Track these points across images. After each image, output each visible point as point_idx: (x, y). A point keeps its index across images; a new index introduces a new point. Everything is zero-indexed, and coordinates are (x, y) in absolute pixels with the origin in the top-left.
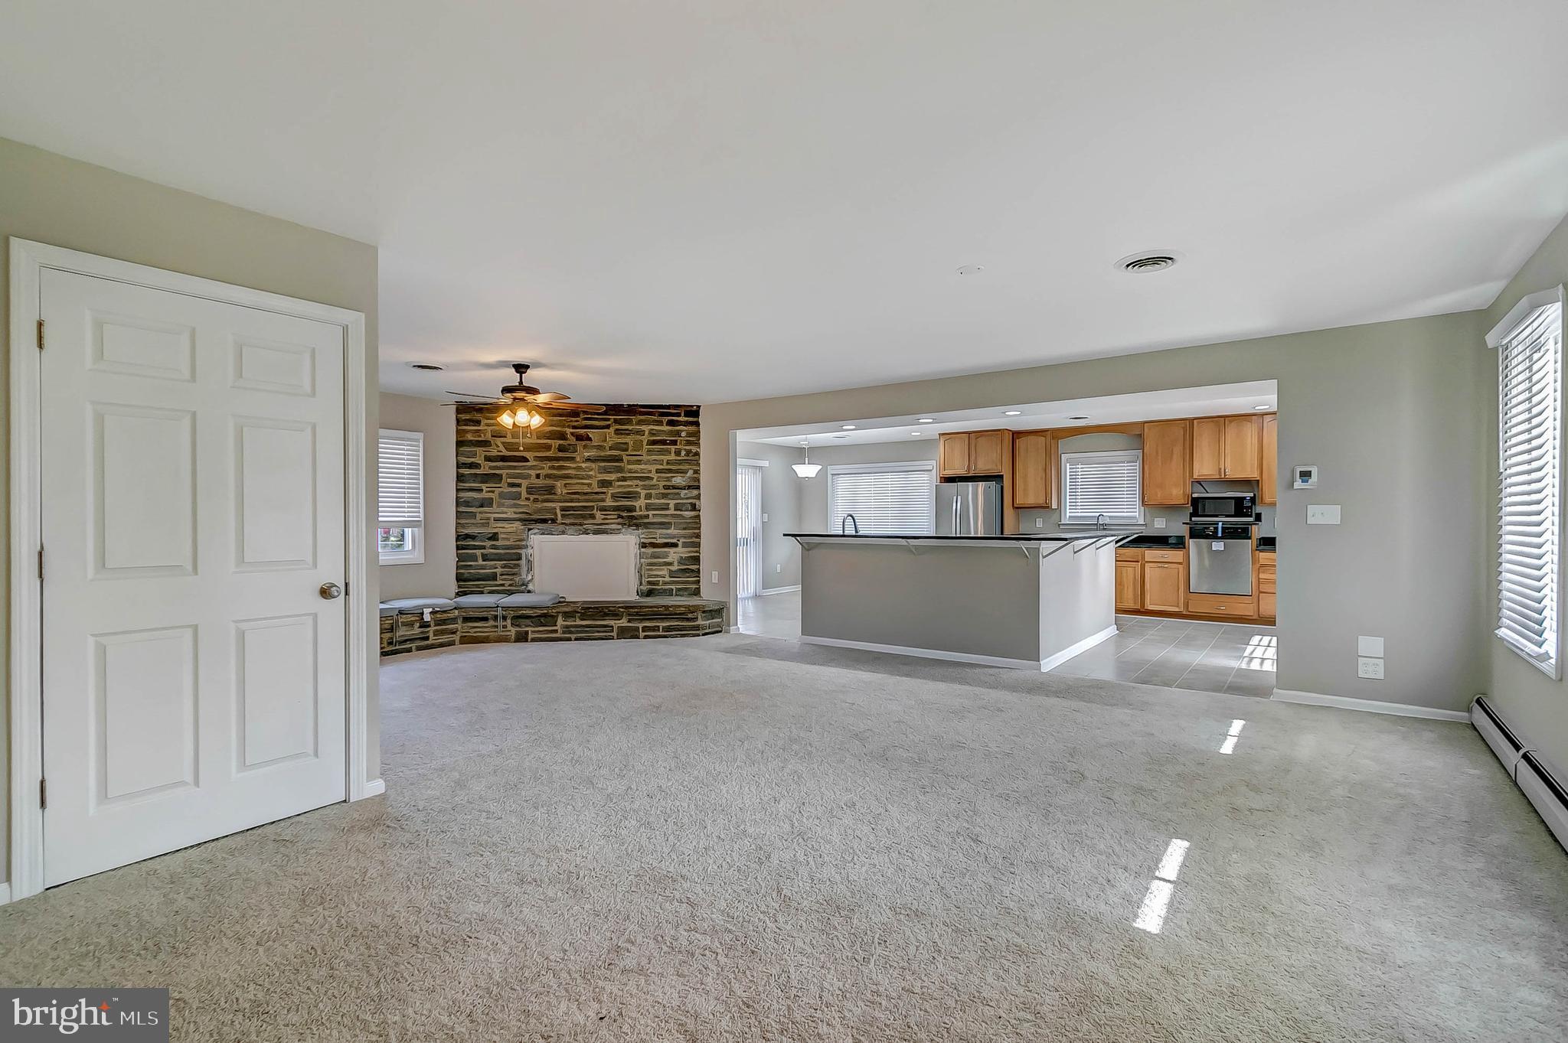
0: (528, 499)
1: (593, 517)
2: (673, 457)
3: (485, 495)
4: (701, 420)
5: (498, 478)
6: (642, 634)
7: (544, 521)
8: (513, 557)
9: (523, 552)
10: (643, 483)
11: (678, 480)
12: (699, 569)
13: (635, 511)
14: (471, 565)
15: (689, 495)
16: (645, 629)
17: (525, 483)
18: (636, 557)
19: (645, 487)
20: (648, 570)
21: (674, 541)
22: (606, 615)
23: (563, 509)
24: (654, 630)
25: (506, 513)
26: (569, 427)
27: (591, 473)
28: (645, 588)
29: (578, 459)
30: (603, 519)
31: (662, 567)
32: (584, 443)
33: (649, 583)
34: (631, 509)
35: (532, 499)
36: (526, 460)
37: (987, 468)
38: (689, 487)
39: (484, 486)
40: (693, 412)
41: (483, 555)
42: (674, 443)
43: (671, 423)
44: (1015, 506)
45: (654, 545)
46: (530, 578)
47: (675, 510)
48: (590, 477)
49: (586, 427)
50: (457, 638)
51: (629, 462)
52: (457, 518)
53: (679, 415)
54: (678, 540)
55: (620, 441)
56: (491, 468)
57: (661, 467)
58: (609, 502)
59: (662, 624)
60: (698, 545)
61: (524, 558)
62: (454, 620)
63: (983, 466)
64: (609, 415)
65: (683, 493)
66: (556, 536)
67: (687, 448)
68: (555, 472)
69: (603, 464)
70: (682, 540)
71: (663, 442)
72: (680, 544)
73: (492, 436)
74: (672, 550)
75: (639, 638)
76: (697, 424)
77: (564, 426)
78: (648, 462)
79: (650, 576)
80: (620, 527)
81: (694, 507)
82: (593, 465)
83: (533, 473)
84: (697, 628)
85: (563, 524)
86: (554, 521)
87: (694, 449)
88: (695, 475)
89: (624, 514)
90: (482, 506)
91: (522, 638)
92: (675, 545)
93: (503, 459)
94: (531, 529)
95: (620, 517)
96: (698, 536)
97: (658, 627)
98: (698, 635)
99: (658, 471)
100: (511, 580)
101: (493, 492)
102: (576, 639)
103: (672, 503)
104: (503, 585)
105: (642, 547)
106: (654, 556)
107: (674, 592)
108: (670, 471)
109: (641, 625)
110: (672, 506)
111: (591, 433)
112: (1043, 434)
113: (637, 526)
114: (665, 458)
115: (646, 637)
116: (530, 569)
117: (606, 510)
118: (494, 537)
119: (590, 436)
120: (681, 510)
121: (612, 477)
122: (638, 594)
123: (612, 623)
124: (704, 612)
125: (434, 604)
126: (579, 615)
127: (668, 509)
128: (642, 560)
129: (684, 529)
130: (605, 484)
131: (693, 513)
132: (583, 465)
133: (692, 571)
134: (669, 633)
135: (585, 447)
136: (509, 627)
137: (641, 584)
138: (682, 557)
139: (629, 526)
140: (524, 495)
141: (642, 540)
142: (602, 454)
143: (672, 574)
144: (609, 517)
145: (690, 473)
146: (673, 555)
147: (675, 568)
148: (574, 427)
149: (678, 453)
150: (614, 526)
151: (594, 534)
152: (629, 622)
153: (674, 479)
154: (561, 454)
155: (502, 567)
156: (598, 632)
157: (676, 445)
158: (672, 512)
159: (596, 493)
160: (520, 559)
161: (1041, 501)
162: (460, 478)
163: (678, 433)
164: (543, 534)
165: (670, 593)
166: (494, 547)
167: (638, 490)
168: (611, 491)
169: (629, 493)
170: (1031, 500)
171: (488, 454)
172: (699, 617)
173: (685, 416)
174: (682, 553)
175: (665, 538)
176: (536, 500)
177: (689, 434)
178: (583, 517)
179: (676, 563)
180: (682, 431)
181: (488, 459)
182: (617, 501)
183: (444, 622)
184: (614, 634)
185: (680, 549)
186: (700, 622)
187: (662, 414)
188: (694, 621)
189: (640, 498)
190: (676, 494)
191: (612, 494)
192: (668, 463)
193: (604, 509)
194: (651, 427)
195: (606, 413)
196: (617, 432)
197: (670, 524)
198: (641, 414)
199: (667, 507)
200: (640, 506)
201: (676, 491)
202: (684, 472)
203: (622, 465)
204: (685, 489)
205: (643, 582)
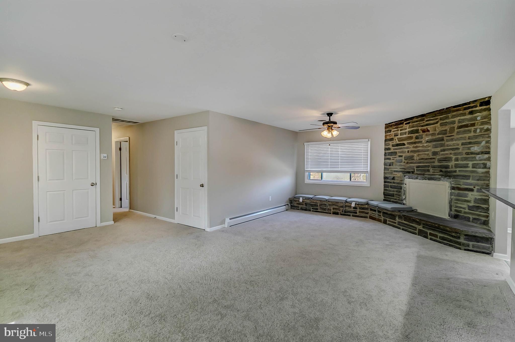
0: (404, 162)
1: (428, 171)
2: (472, 134)
3: (392, 161)
4: (492, 106)
5: (395, 153)
6: (429, 236)
7: (409, 172)
8: (399, 188)
9: (402, 186)
10: (455, 152)
11: (476, 149)
12: (488, 208)
13: (449, 168)
14: (387, 189)
15: (482, 158)
17: (404, 155)
18: (448, 194)
19: (455, 154)
20: (456, 203)
21: (472, 187)
22: (413, 221)
23: (418, 167)
25: (397, 168)
26: (420, 126)
27: (429, 148)
28: (453, 213)
29: (423, 142)
30: (433, 172)
31: (464, 203)
32: (426, 133)
33: (456, 211)
34: (447, 167)
35: (406, 162)
36: (404, 144)
38: (482, 153)
39: (391, 157)
40: (486, 102)
41: (391, 186)
42: (473, 125)
43: (471, 113)
45: (459, 189)
46: (404, 198)
47: (472, 168)
48: (428, 151)
49: (427, 125)
50: (368, 216)
51: (447, 141)
52: (384, 170)
53: (476, 106)
54: (475, 187)
55: (443, 129)
56: (394, 149)
57: (464, 141)
58: (437, 164)
61: (403, 189)
62: (367, 209)
64: (437, 116)
65: (478, 157)
66: (414, 180)
67: (482, 127)
68: (414, 149)
69: (434, 143)
70: (477, 187)
71: (466, 126)
72: (475, 189)
73: (394, 136)
74: (470, 193)
75: (427, 238)
76: (489, 110)
77: (418, 127)
78: (458, 139)
79: (457, 207)
80: (440, 177)
81: (486, 166)
82: (430, 144)
83: (407, 150)
84: (459, 244)
85: (417, 174)
86: (413, 172)
87: (486, 127)
88: (487, 144)
89: (443, 170)
90: (390, 165)
91: (385, 222)
92: (472, 190)
93: (397, 145)
94: (406, 176)
95: (441, 171)
98: (460, 249)
99: (462, 144)
100: (398, 197)
101: (394, 159)
102: (403, 229)
103: (470, 163)
104: (396, 199)
105: (452, 189)
106: (458, 195)
107: (471, 220)
108: (470, 143)
110: (470, 165)
111: (429, 128)
113: (450, 177)
114: (467, 135)
115: (431, 239)
116: (404, 194)
118: (393, 178)
119: (429, 129)
120: (476, 168)
121: (439, 149)
122: (449, 216)
124: (466, 235)
125: (357, 201)
126: (403, 218)
127: (467, 167)
128: (452, 197)
129: (478, 180)
130: (435, 153)
131: (484, 170)
132: (425, 145)
133: (484, 208)
134: (443, 241)
135: (426, 135)
136: (382, 217)
138: (476, 198)
139: (446, 176)
140: (403, 160)
141: (453, 185)
142: (434, 138)
143: (470, 208)
144: (435, 171)
145: (483, 143)
146: (471, 196)
147: (471, 204)
148: (422, 126)
150: (437, 176)
151: (429, 180)
152: (422, 228)
153: (472, 148)
154: (417, 140)
155: (396, 192)
156: (410, 229)
157: (475, 126)
158: (470, 169)
159: (431, 159)
160: (401, 189)
162: (385, 154)
163: (475, 119)
164: (409, 178)
165: (468, 219)
166: (394, 183)
167: (451, 156)
168: (438, 157)
169: (446, 158)
171: (393, 144)
172: (462, 238)
173: (480, 106)
174: (476, 195)
175: (466, 185)
176: (408, 163)
177: (483, 118)
178: (425, 171)
179: (472, 202)
180: (478, 116)
181: (393, 146)
182: (440, 163)
183: (363, 209)
184: (417, 232)
185: (475, 193)
186: (462, 241)
187: (465, 109)
188: (457, 239)
189: (452, 160)
190: (473, 158)
191: (438, 159)
192: (469, 138)
193: (434, 167)
194: (459, 118)
195: (436, 116)
196: (442, 125)
197: (469, 176)
198: (454, 111)
199: (466, 166)
200: (452, 165)
201: (473, 156)
202: (478, 143)
203: (443, 142)
204: (479, 154)
205: (452, 209)
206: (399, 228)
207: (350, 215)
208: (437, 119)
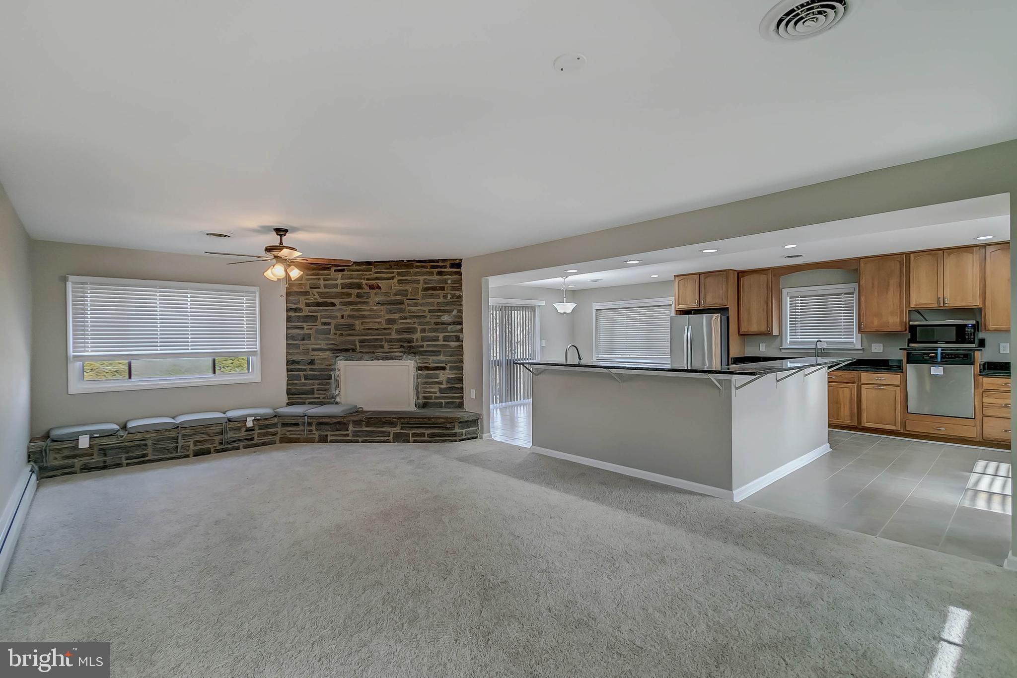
0: (335, 334)
1: (382, 347)
2: (441, 300)
3: (306, 331)
4: (463, 270)
5: (315, 318)
6: (412, 439)
7: (347, 350)
8: (326, 377)
9: (332, 373)
10: (420, 320)
11: (446, 318)
12: (462, 388)
13: (413, 342)
14: (296, 383)
15: (454, 329)
16: (414, 435)
17: (333, 322)
18: (414, 378)
19: (420, 324)
20: (423, 387)
21: (443, 365)
22: (384, 423)
23: (361, 341)
24: (421, 436)
25: (320, 344)
26: (364, 279)
27: (381, 314)
28: (421, 401)
29: (371, 303)
30: (389, 349)
31: (434, 386)
32: (375, 291)
33: (425, 397)
34: (410, 341)
35: (338, 334)
36: (333, 304)
37: (714, 302)
38: (454, 323)
39: (305, 325)
40: (457, 264)
41: (305, 375)
42: (442, 289)
43: (440, 273)
44: (740, 333)
45: (427, 368)
46: (337, 392)
47: (443, 341)
48: (379, 317)
49: (377, 279)
50: (277, 438)
51: (409, 305)
52: (287, 348)
53: (445, 267)
54: (446, 365)
55: (402, 288)
56: (309, 311)
57: (432, 308)
58: (394, 336)
59: (428, 432)
60: (461, 368)
61: (333, 378)
62: (274, 425)
63: (711, 301)
64: (394, 269)
65: (449, 328)
66: (356, 362)
67: (452, 292)
68: (355, 313)
69: (389, 307)
70: (449, 364)
71: (434, 289)
72: (448, 367)
73: (311, 288)
74: (441, 373)
75: (409, 442)
76: (460, 274)
77: (361, 279)
78: (422, 305)
79: (425, 392)
80: (401, 354)
81: (458, 339)
82: (382, 308)
83: (339, 314)
84: (454, 435)
85: (360, 352)
86: (354, 350)
87: (458, 293)
88: (459, 314)
89: (405, 345)
90: (303, 340)
91: (323, 440)
92: (444, 369)
93: (318, 304)
94: (338, 356)
95: (402, 346)
96: (462, 361)
97: (424, 433)
98: (455, 441)
99: (430, 311)
100: (324, 394)
101: (311, 329)
102: (362, 442)
104: (318, 398)
105: (419, 370)
106: (427, 377)
107: (444, 405)
108: (439, 311)
109: (411, 432)
110: (441, 338)
111: (380, 283)
112: (765, 272)
113: (415, 354)
114: (436, 301)
115: (415, 441)
116: (337, 386)
117: (391, 342)
118: (312, 362)
119: (380, 285)
120: (448, 342)
121: (396, 316)
122: (416, 406)
123: (389, 429)
124: (460, 422)
125: (256, 414)
126: (365, 423)
127: (438, 340)
128: (419, 380)
129: (451, 356)
130: (391, 321)
131: (457, 344)
132: (375, 308)
133: (458, 388)
134: (433, 438)
135: (376, 294)
136: (315, 431)
137: (418, 398)
138: (449, 378)
139: (409, 353)
140: (333, 331)
141: (419, 365)
142: (389, 299)
143: (442, 391)
144: (394, 347)
145: (455, 312)
146: (443, 376)
147: (444, 386)
148: (368, 279)
149: (445, 297)
150: (397, 354)
151: (383, 360)
152: (401, 429)
153: (442, 317)
154: (359, 300)
155: (318, 385)
156: (379, 436)
157: (444, 290)
158: (441, 343)
159: (384, 329)
160: (330, 378)
161: (763, 328)
162: (289, 319)
163: (445, 282)
164: (346, 360)
165: (440, 405)
166: (312, 370)
167: (416, 325)
168: (396, 327)
169: (409, 328)
170: (754, 328)
171: (307, 301)
172: (456, 427)
173: (451, 267)
174: (449, 374)
175: (436, 363)
176: (341, 335)
177: (454, 282)
178: (375, 347)
179: (444, 383)
180: (448, 279)
181: (307, 305)
182: (400, 335)
183: (266, 427)
184: (391, 438)
185: (448, 371)
186: (457, 430)
187: (433, 267)
188: (452, 430)
189: (417, 331)
190: (444, 328)
191: (396, 329)
192: (438, 304)
193: (390, 341)
194: (425, 277)
195: (391, 268)
196: (400, 282)
197: (440, 352)
198: (417, 267)
199: (436, 339)
200: (417, 339)
201: (444, 326)
202: (449, 311)
203: (403, 306)
204: (451, 325)
205: (420, 396)
206: (357, 442)
207: (237, 448)
208: (393, 273)
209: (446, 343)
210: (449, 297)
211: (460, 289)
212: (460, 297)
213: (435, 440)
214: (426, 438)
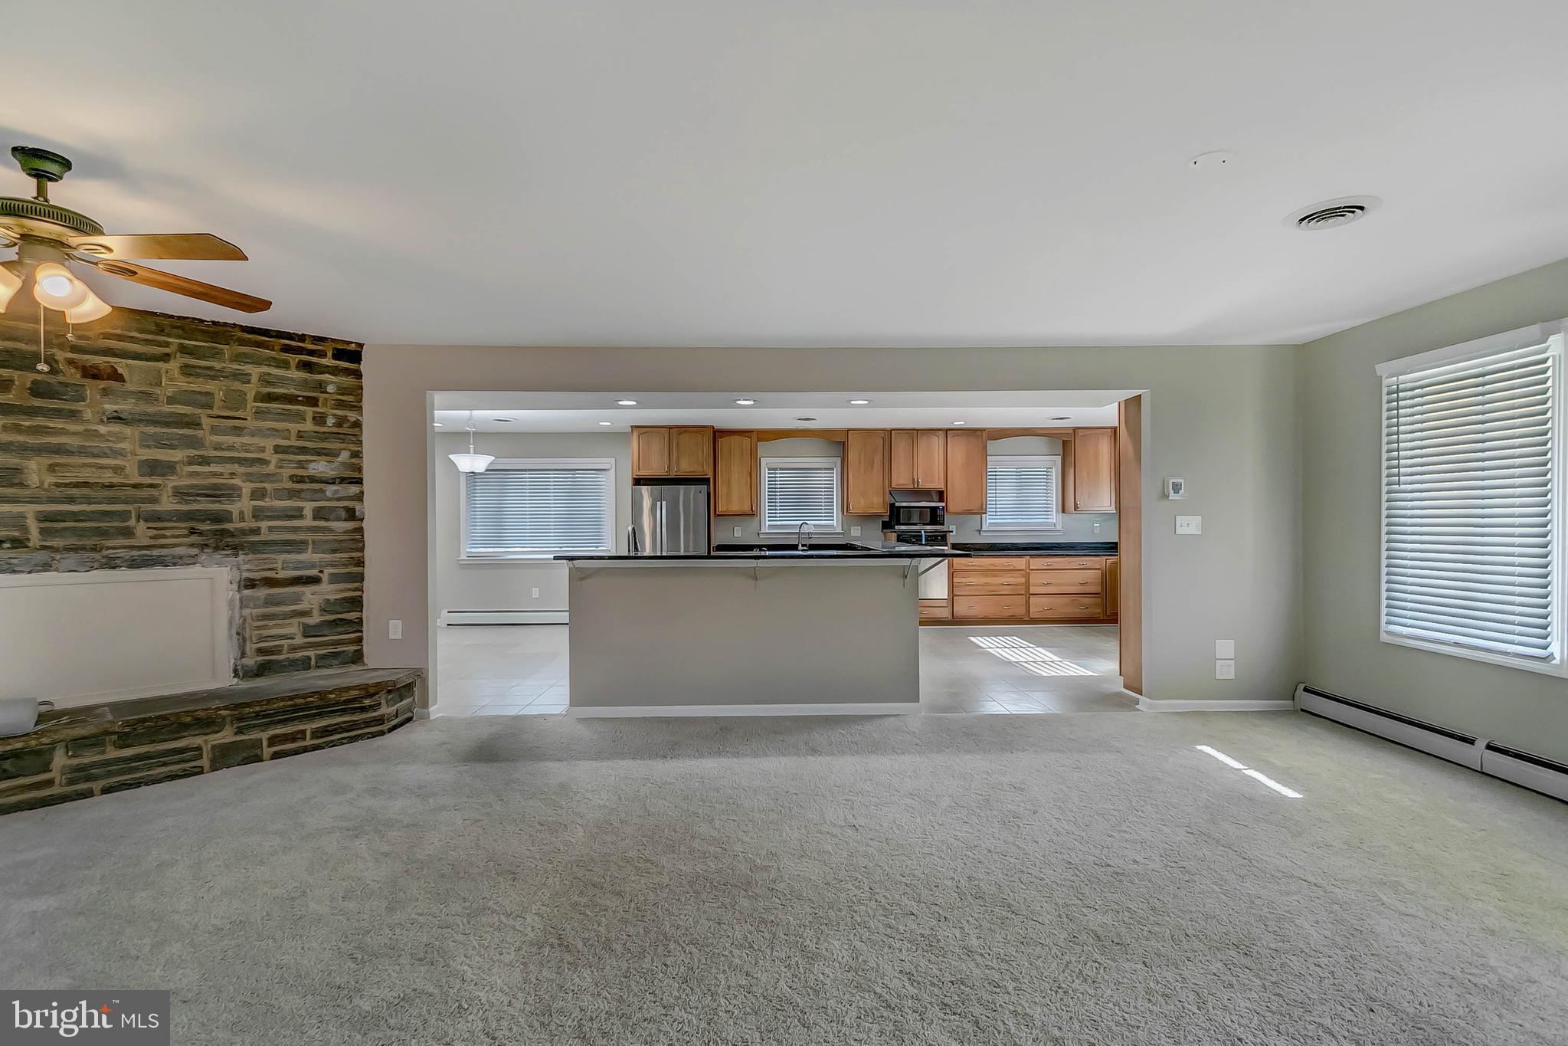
1: (128, 533)
2: (309, 426)
4: (364, 367)
6: (267, 751)
10: (250, 470)
11: (320, 467)
12: (361, 619)
13: (231, 521)
15: (342, 494)
16: (273, 741)
18: (232, 606)
19: (249, 478)
20: (259, 628)
21: (314, 572)
22: (186, 727)
23: (44, 518)
24: (294, 740)
26: (61, 346)
27: (122, 446)
28: (251, 661)
29: (87, 415)
30: (151, 538)
31: (288, 621)
32: (102, 384)
33: (261, 651)
34: (218, 518)
37: (691, 470)
38: (343, 480)
40: (350, 354)
42: (313, 402)
43: (307, 366)
44: (717, 513)
45: (270, 583)
47: (314, 518)
48: (118, 453)
49: (110, 353)
51: (214, 430)
53: (321, 354)
54: (321, 572)
55: (193, 387)
57: (283, 442)
58: (167, 504)
59: (309, 727)
60: (360, 577)
63: (686, 467)
64: (169, 335)
65: (330, 490)
66: (25, 575)
67: (339, 412)
68: (20, 438)
69: (152, 429)
70: (328, 571)
71: (289, 399)
72: (325, 577)
74: (308, 590)
75: (262, 761)
76: (358, 375)
77: (47, 345)
78: (256, 433)
79: (263, 639)
80: (194, 551)
81: (352, 515)
82: (128, 431)
84: (380, 720)
85: (44, 548)
86: (18, 543)
87: (352, 416)
88: (354, 460)
89: (205, 527)
92: (315, 580)
95: (193, 531)
96: (360, 563)
97: (304, 732)
98: (382, 733)
99: (278, 449)
102: (106, 791)
103: (308, 507)
105: (246, 587)
106: (270, 602)
107: (313, 662)
108: (303, 450)
109: (264, 736)
110: (308, 512)
111: (122, 365)
112: (750, 434)
113: (236, 549)
114: (294, 427)
115: (276, 756)
117: (159, 520)
119: (120, 371)
120: (327, 520)
121: (177, 455)
122: (236, 675)
123: (198, 741)
124: (389, 692)
126: (114, 737)
127: (301, 517)
128: (246, 612)
129: (334, 551)
130: (152, 467)
131: (351, 525)
132: (103, 429)
133: (350, 622)
134: (326, 738)
135: (105, 392)
137: (243, 655)
138: (328, 600)
139: (217, 548)
141: (246, 575)
142: (151, 409)
143: (308, 630)
144: (167, 533)
145: (344, 456)
146: (311, 598)
147: (315, 619)
148: (76, 349)
149: (320, 419)
150: (178, 551)
151: (130, 567)
152: (236, 734)
153: (312, 465)
154: (41, 402)
156: (165, 764)
157: (317, 406)
158: (308, 521)
159: (135, 486)
161: (746, 508)
163: (321, 387)
165: (305, 664)
167: (236, 481)
168: (172, 482)
169: (216, 487)
170: (735, 507)
172: (383, 702)
173: (335, 357)
174: (327, 593)
175: (294, 569)
177: (342, 390)
178: (102, 533)
179: (316, 612)
180: (328, 383)
182: (188, 502)
184: (205, 762)
185: (324, 587)
186: (385, 710)
187: (286, 349)
188: (375, 710)
189: (240, 496)
190: (315, 491)
191: (174, 487)
192: (300, 435)
193: (156, 517)
194: (265, 369)
195: (161, 331)
196: (187, 370)
197: (305, 543)
198: (242, 342)
199: (298, 514)
200: (241, 513)
201: (322, 486)
202: (333, 454)
203: (200, 433)
204: (334, 483)
205: (248, 650)
208: (167, 345)
209: (322, 523)
210: (331, 421)
211: (359, 409)
212: (357, 425)
213: (332, 741)
214: (308, 742)
